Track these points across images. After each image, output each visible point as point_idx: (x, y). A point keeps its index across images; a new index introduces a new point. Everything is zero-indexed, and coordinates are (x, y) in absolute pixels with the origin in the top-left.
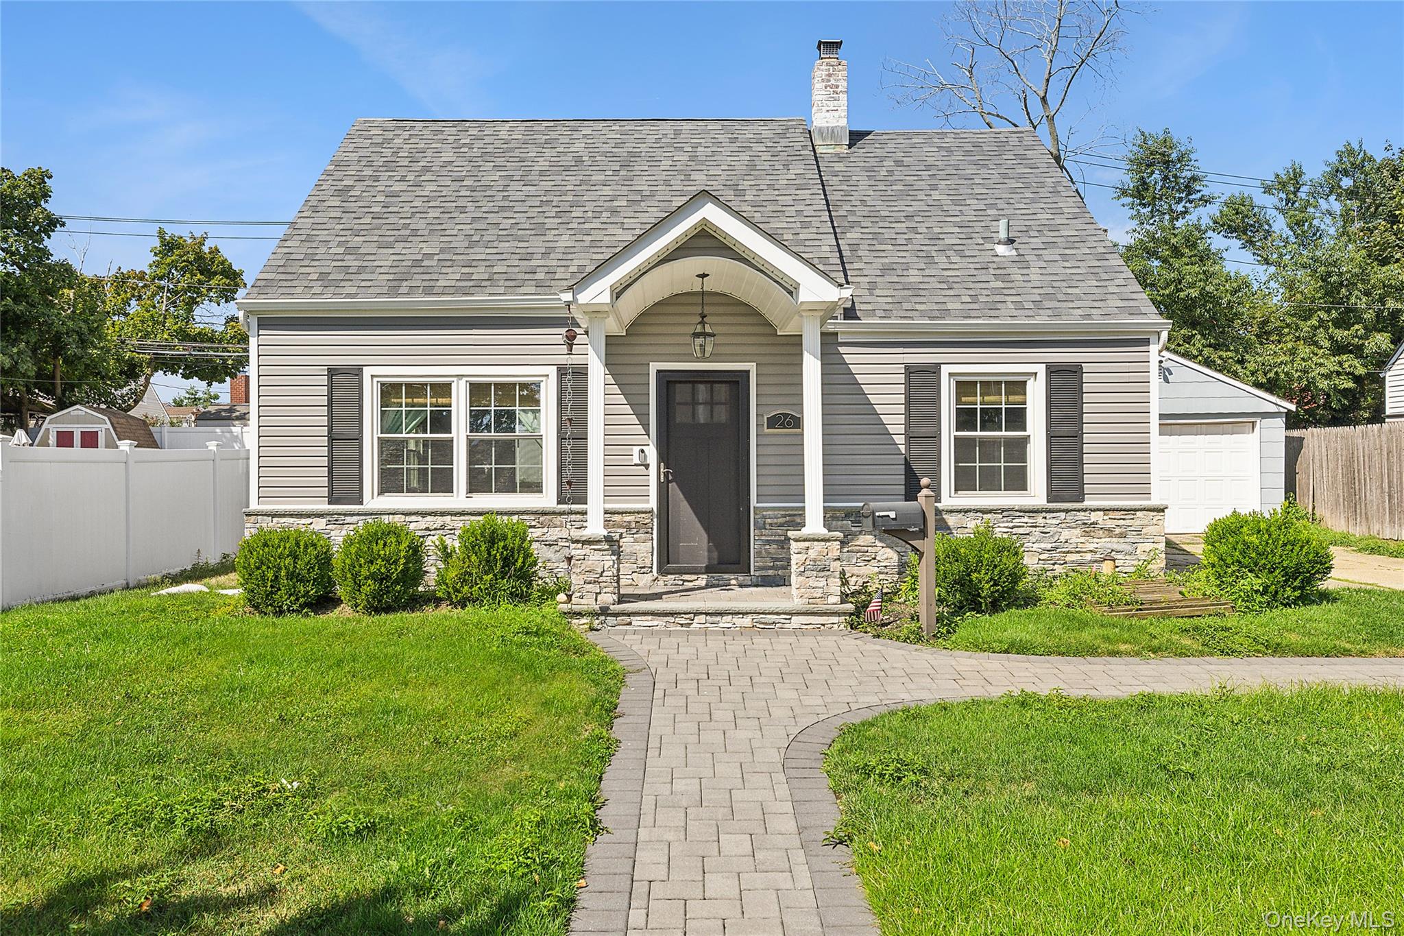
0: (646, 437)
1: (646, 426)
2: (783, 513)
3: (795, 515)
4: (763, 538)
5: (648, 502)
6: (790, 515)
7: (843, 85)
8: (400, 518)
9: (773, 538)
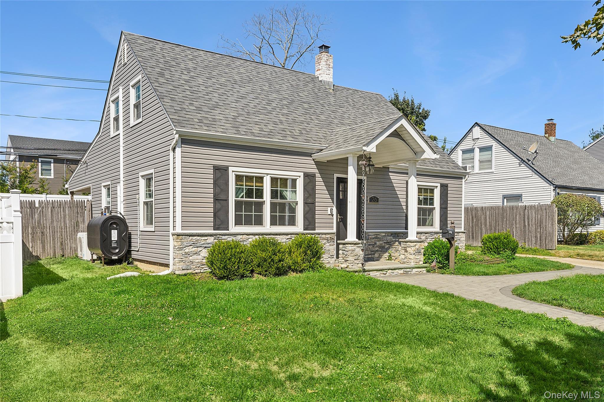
0: (332, 203)
1: (332, 199)
2: (374, 234)
3: (377, 235)
4: (368, 243)
5: (333, 229)
6: (376, 235)
7: (332, 65)
8: (245, 237)
9: (371, 243)
